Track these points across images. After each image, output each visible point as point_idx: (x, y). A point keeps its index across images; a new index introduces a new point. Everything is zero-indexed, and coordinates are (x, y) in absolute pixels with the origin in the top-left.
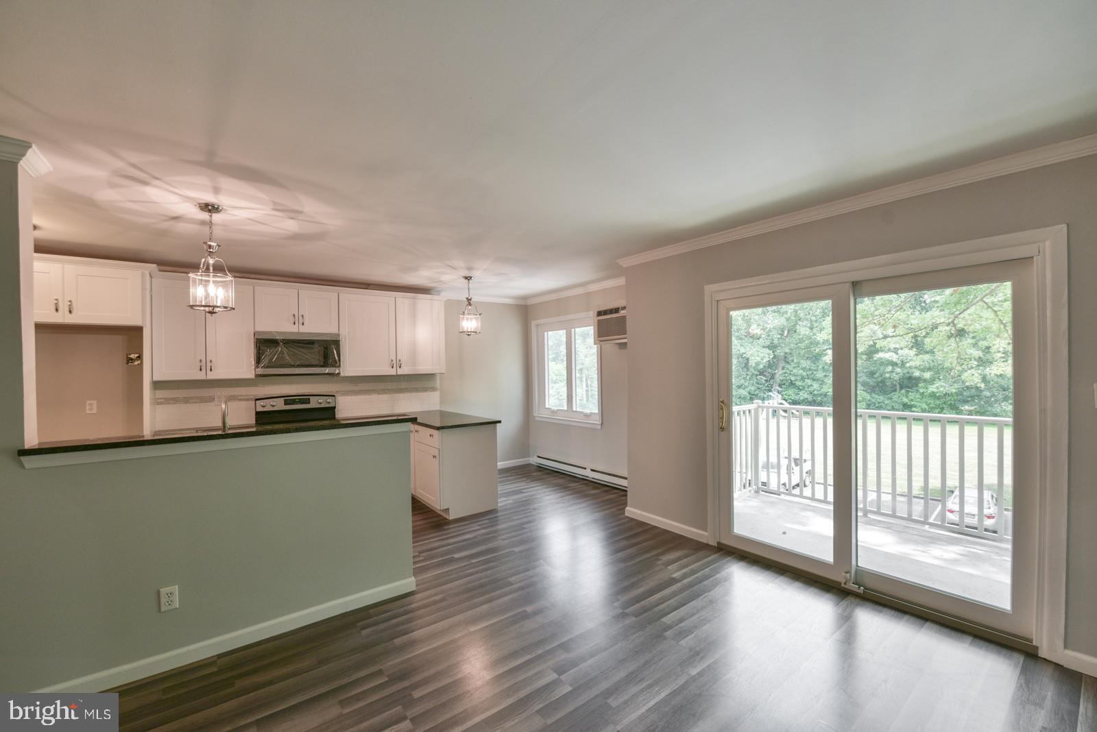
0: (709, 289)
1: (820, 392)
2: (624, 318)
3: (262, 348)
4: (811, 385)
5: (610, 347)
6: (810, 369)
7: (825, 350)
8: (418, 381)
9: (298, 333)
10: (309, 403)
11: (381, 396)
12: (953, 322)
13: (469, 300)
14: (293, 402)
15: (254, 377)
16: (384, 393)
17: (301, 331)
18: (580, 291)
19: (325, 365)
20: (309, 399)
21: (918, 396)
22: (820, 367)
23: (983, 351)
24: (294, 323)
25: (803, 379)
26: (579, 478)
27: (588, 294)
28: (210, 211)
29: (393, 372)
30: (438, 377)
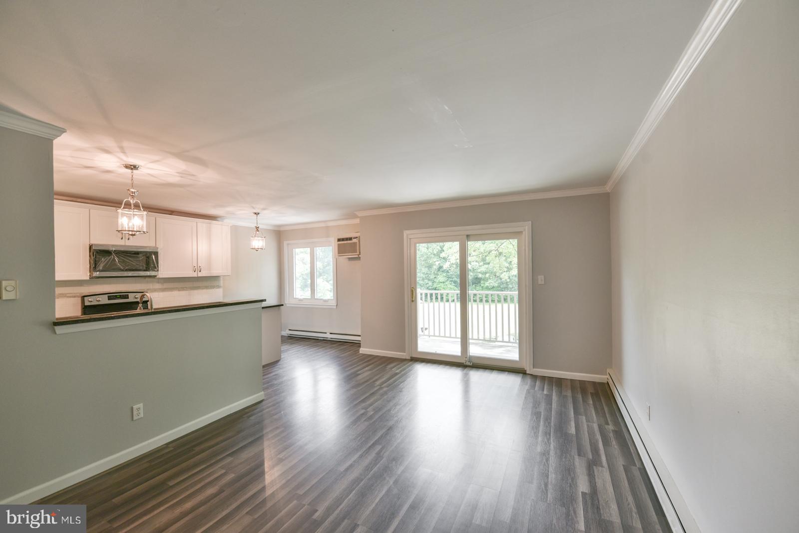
0: (406, 233)
1: (432, 288)
2: (355, 243)
3: (98, 256)
4: (428, 283)
5: (343, 259)
6: (427, 274)
7: (435, 262)
8: (209, 281)
9: (125, 246)
10: (128, 298)
11: (180, 292)
12: (497, 250)
13: (257, 228)
14: (115, 297)
15: (88, 278)
16: (182, 290)
17: (127, 244)
18: (323, 225)
19: (147, 270)
20: (128, 295)
21: (481, 288)
22: (433, 272)
23: (509, 264)
24: (122, 238)
25: (423, 279)
26: (321, 340)
27: (327, 227)
28: (132, 169)
29: (195, 275)
30: (221, 278)
